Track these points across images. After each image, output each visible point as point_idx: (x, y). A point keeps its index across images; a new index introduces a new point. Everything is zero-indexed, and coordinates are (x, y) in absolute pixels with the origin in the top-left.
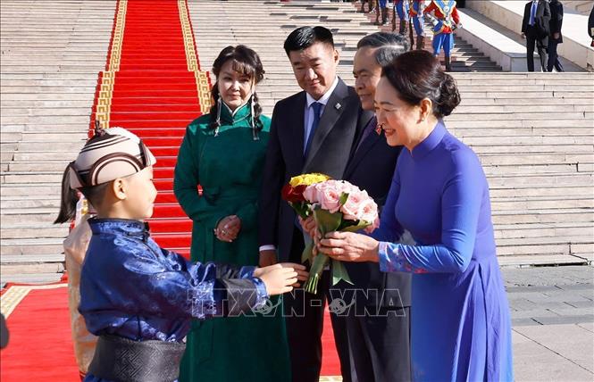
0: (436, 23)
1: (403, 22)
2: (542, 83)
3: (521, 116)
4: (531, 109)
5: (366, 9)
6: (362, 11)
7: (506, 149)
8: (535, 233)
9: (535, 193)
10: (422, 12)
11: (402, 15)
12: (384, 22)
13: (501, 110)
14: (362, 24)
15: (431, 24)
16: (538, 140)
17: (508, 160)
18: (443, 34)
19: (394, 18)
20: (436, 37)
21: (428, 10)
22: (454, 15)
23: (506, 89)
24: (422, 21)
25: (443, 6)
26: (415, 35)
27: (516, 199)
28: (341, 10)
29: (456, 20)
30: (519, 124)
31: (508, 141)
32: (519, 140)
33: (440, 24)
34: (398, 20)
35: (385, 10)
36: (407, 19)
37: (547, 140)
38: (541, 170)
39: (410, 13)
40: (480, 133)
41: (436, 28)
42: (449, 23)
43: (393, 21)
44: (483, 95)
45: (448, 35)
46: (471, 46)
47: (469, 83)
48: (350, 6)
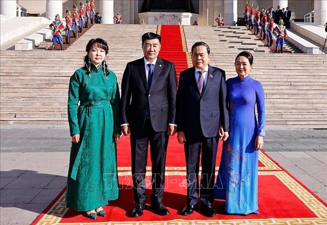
0: (278, 34)
1: (265, 34)
2: (319, 58)
3: (310, 71)
4: (315, 68)
5: (251, 29)
6: (249, 29)
7: (304, 84)
8: (316, 116)
9: (316, 101)
10: (272, 30)
11: (264, 31)
12: (258, 34)
13: (303, 68)
14: (249, 34)
15: (276, 35)
16: (317, 80)
17: (305, 88)
18: (280, 39)
19: (261, 32)
20: (277, 40)
21: (275, 29)
22: (285, 31)
23: (305, 60)
24: (272, 34)
25: (281, 28)
26: (269, 39)
27: (308, 103)
28: (241, 29)
29: (285, 34)
30: (309, 74)
31: (305, 80)
32: (309, 80)
33: (279, 35)
34: (263, 33)
35: (258, 29)
36: (266, 33)
37: (320, 80)
38: (318, 92)
39: (267, 30)
40: (294, 77)
41: (278, 37)
42: (283, 35)
43: (261, 34)
44: (296, 63)
45: (282, 39)
46: (291, 43)
47: (290, 57)
48: (244, 27)
